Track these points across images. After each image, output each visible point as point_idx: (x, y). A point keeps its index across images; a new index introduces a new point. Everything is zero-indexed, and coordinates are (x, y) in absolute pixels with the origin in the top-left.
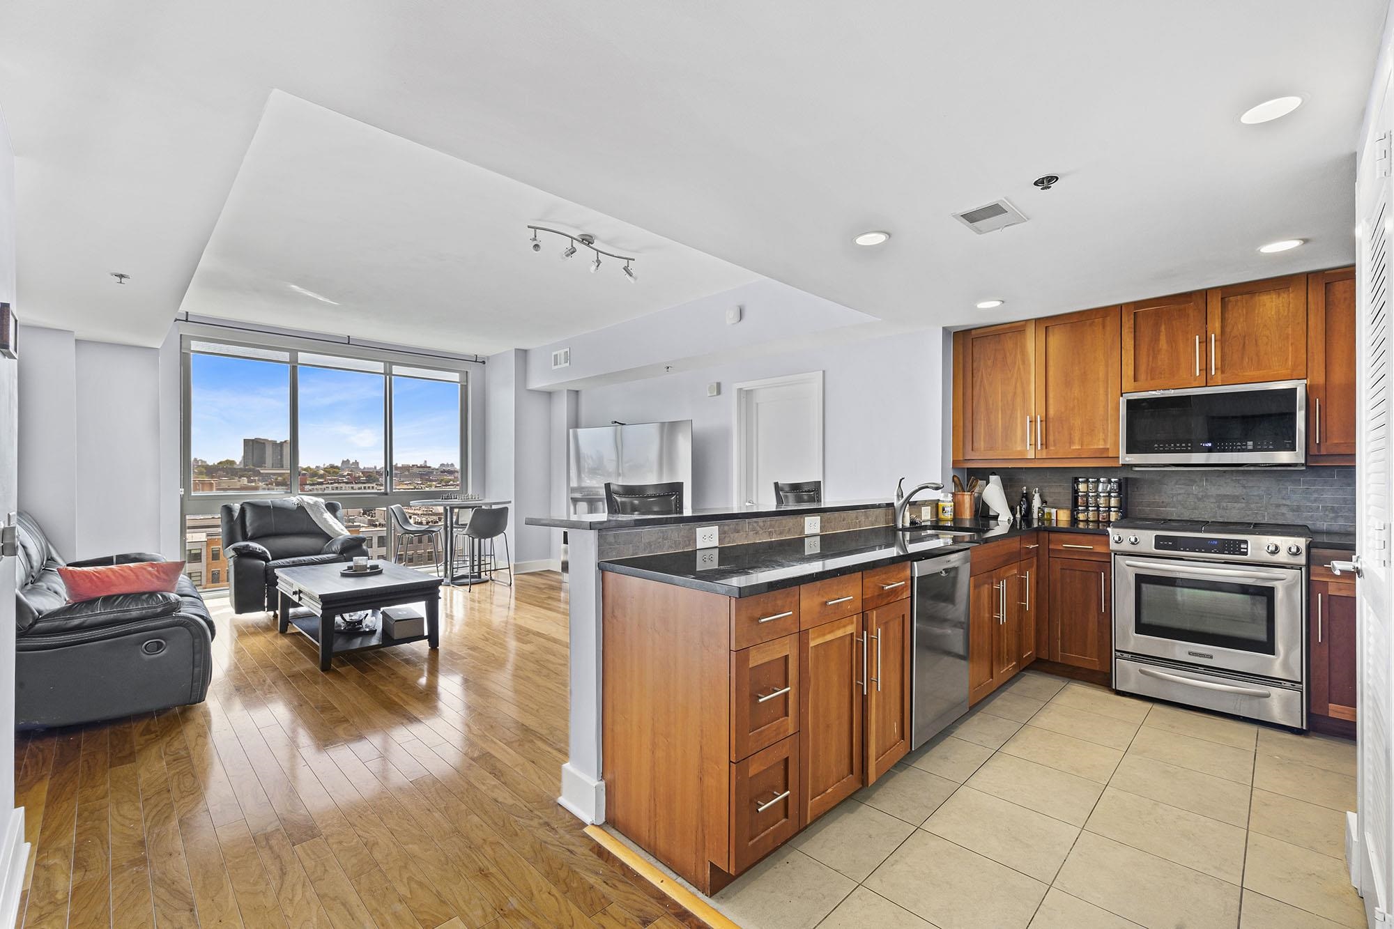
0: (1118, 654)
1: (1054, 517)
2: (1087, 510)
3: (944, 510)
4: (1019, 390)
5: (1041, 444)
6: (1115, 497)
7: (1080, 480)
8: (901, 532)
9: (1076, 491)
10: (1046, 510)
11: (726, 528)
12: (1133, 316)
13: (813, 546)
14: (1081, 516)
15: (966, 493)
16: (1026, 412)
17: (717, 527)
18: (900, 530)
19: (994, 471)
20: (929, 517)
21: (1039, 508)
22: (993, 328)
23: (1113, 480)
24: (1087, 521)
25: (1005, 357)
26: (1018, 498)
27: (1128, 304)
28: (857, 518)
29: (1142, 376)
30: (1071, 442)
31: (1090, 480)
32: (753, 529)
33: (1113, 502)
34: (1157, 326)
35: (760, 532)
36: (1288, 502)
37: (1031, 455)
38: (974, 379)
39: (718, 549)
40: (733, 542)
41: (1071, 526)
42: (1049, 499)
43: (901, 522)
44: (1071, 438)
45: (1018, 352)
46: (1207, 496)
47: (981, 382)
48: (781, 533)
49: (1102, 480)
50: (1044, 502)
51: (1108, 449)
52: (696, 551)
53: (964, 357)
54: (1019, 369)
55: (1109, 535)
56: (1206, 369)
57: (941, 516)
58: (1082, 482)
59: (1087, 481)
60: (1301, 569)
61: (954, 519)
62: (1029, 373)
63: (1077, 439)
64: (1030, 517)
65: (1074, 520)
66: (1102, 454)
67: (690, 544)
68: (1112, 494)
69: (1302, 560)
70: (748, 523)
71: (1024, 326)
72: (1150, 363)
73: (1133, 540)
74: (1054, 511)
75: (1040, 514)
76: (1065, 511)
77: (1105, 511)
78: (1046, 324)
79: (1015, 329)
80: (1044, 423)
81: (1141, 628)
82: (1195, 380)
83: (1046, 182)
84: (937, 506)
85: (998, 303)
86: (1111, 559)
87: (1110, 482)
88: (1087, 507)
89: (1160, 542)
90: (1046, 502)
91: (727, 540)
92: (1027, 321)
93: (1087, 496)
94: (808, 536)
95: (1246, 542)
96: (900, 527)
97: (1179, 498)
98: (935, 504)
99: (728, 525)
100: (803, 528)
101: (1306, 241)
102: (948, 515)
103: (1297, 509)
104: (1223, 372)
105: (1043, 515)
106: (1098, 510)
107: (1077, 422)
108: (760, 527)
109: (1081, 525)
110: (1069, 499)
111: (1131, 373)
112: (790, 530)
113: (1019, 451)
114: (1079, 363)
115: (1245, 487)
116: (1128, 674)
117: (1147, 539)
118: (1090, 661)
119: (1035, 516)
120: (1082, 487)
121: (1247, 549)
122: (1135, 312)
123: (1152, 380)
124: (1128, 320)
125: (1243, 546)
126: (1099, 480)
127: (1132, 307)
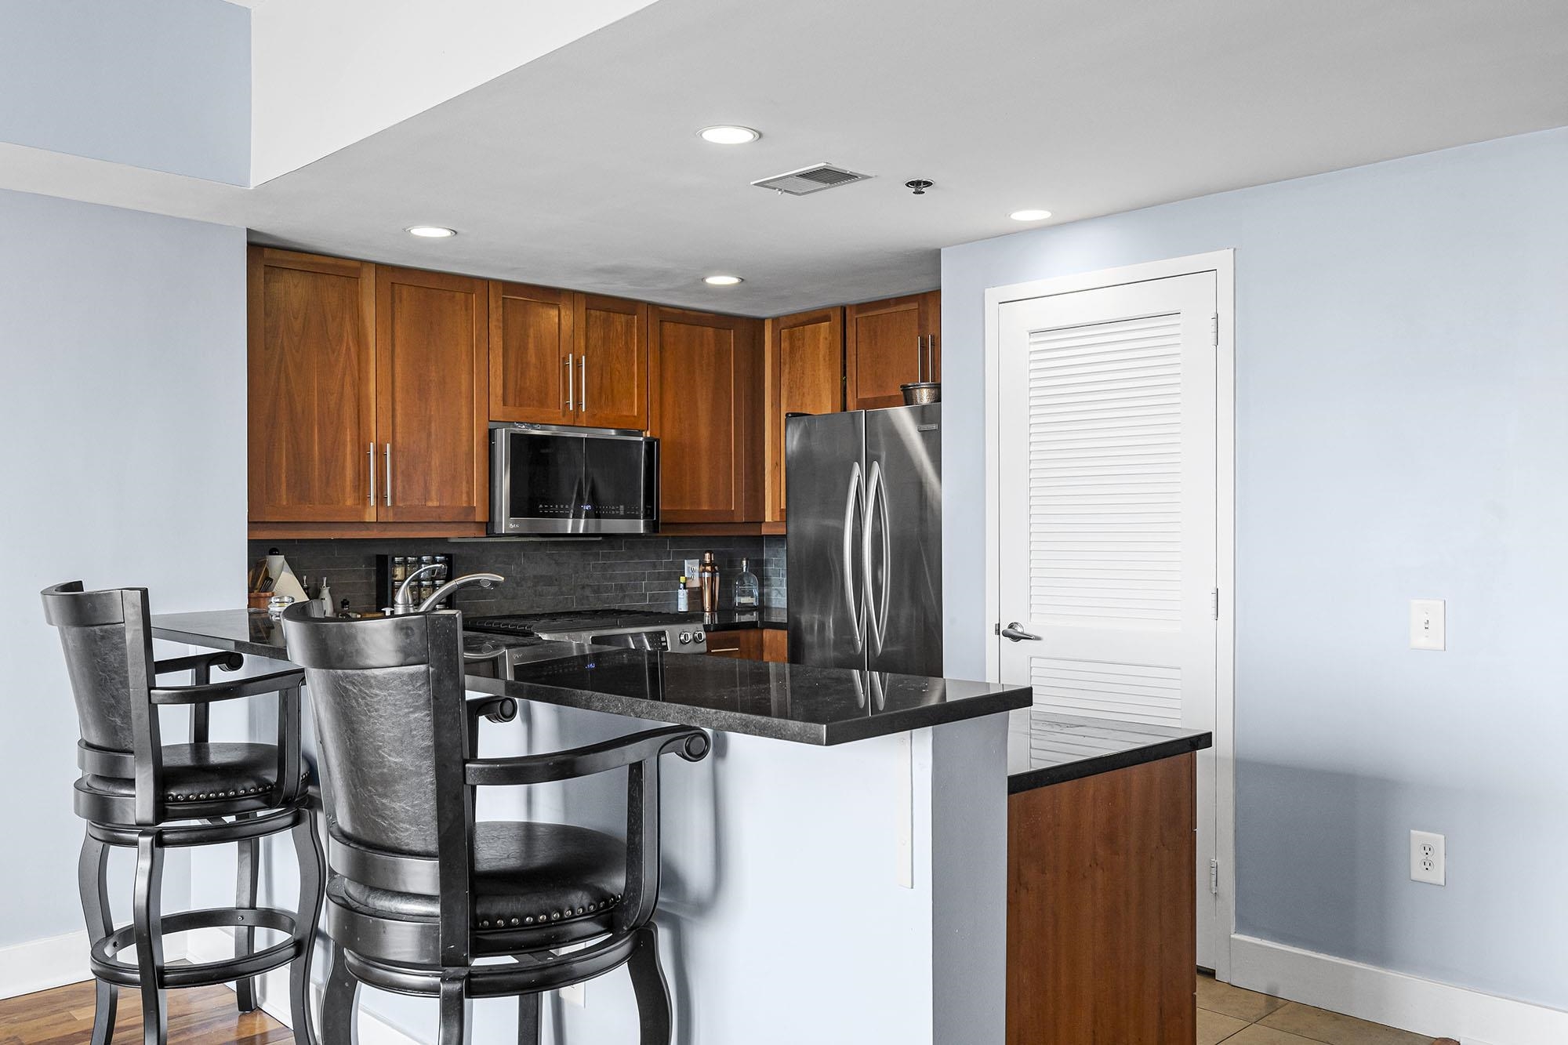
4: (349, 391)
7: (401, 558)
12: (501, 302)
22: (306, 257)
23: (441, 558)
25: (327, 323)
27: (495, 282)
29: (511, 398)
30: (427, 494)
31: (412, 558)
34: (525, 326)
38: (269, 354)
44: (426, 487)
45: (347, 319)
49: (424, 558)
51: (475, 509)
54: (348, 349)
56: (576, 402)
58: (398, 564)
62: (367, 361)
66: (468, 516)
69: (705, 647)
71: (362, 270)
72: (519, 383)
78: (391, 278)
82: (564, 415)
85: (447, 233)
92: (363, 262)
95: (663, 633)
104: (587, 410)
111: (499, 391)
113: (351, 509)
120: (397, 571)
121: (666, 641)
122: (503, 298)
123: (521, 405)
124: (497, 308)
125: (663, 639)
126: (420, 558)
127: (500, 288)
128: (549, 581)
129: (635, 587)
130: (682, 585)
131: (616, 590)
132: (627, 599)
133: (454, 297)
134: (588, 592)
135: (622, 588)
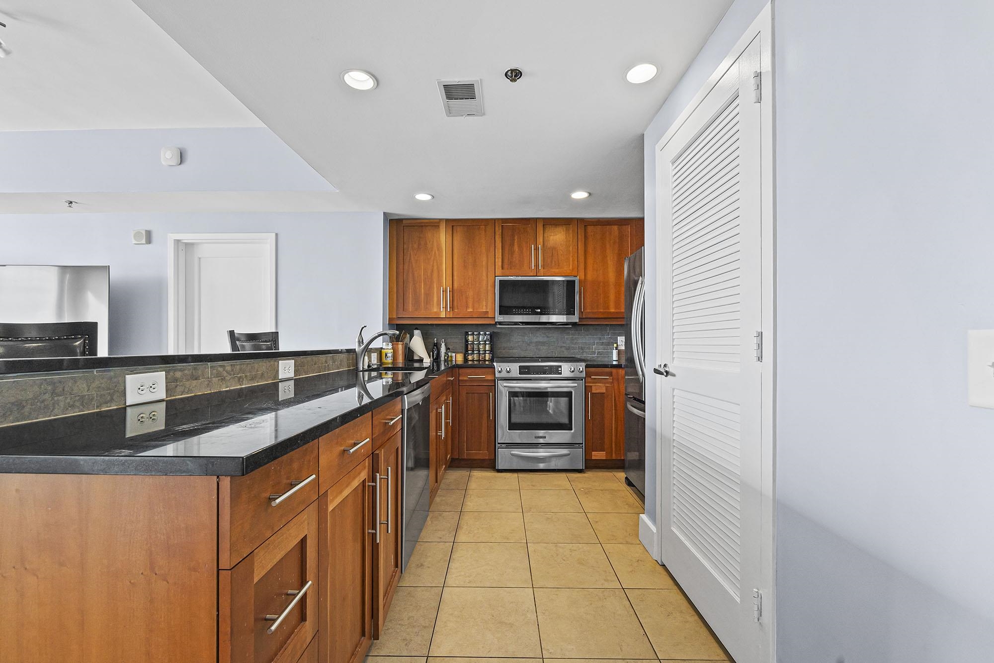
0: (499, 445)
1: (454, 359)
2: (473, 353)
3: (386, 355)
4: (435, 268)
5: (450, 308)
6: (488, 344)
7: (469, 333)
8: (362, 373)
9: (467, 341)
10: (449, 354)
11: (178, 374)
12: (501, 228)
13: (286, 391)
14: (470, 358)
15: (400, 343)
16: (440, 284)
17: (164, 373)
18: (361, 371)
19: (417, 327)
20: (376, 362)
21: (445, 353)
22: (418, 221)
23: (487, 333)
24: (473, 360)
25: (426, 244)
26: (431, 347)
27: (498, 219)
28: (326, 362)
29: (506, 266)
30: (467, 307)
31: (475, 333)
32: (219, 375)
33: (487, 347)
34: (513, 236)
35: (228, 378)
36: (565, 345)
37: (443, 315)
38: (405, 257)
39: (165, 403)
40: (190, 391)
41: (464, 363)
42: (450, 347)
43: (361, 365)
44: (467, 304)
45: (435, 241)
46: (531, 342)
47: (410, 259)
48: (253, 379)
49: (481, 333)
50: (447, 349)
51: (488, 312)
52: (125, 409)
53: (397, 239)
54: (435, 253)
55: (494, 368)
56: (537, 266)
57: (384, 360)
58: (470, 335)
59: (473, 334)
60: (582, 380)
61: (393, 363)
62: (442, 257)
63: (470, 304)
64: (439, 360)
65: (466, 360)
66: (484, 315)
67: (112, 400)
68: (487, 342)
69: (584, 375)
70: (211, 367)
71: (439, 222)
72: (510, 260)
73: (508, 370)
74: (454, 354)
75: (446, 357)
76: (461, 354)
77: (483, 354)
78: (453, 224)
79: (434, 224)
80: (451, 293)
81: (513, 426)
82: (531, 272)
83: (515, 75)
84: (381, 352)
85: (429, 198)
86: (495, 384)
87: (485, 334)
88: (473, 351)
89: (522, 370)
90: (449, 349)
91: (179, 389)
92: (441, 220)
93: (473, 344)
94: (283, 381)
95: (560, 367)
96: (361, 369)
97: (519, 344)
98: (380, 351)
99: (181, 370)
100: (278, 371)
101: (590, 194)
102: (390, 360)
103: (568, 349)
104: (544, 269)
105: (448, 357)
106: (479, 354)
107: (470, 293)
108: (227, 372)
109: (470, 363)
110: (463, 347)
111: (500, 264)
112: (262, 374)
113: (436, 312)
114: (472, 253)
115: (548, 337)
116: (504, 457)
117: (514, 368)
118: (483, 454)
119: (442, 358)
120: (470, 338)
121: (561, 370)
122: (502, 226)
123: (510, 269)
124: (499, 229)
125: (560, 369)
126: (479, 333)
127: (500, 221)
128: (543, 343)
129: (589, 348)
130: (615, 348)
131: (579, 349)
132: (584, 353)
133: (480, 228)
134: (563, 349)
135: (582, 349)
